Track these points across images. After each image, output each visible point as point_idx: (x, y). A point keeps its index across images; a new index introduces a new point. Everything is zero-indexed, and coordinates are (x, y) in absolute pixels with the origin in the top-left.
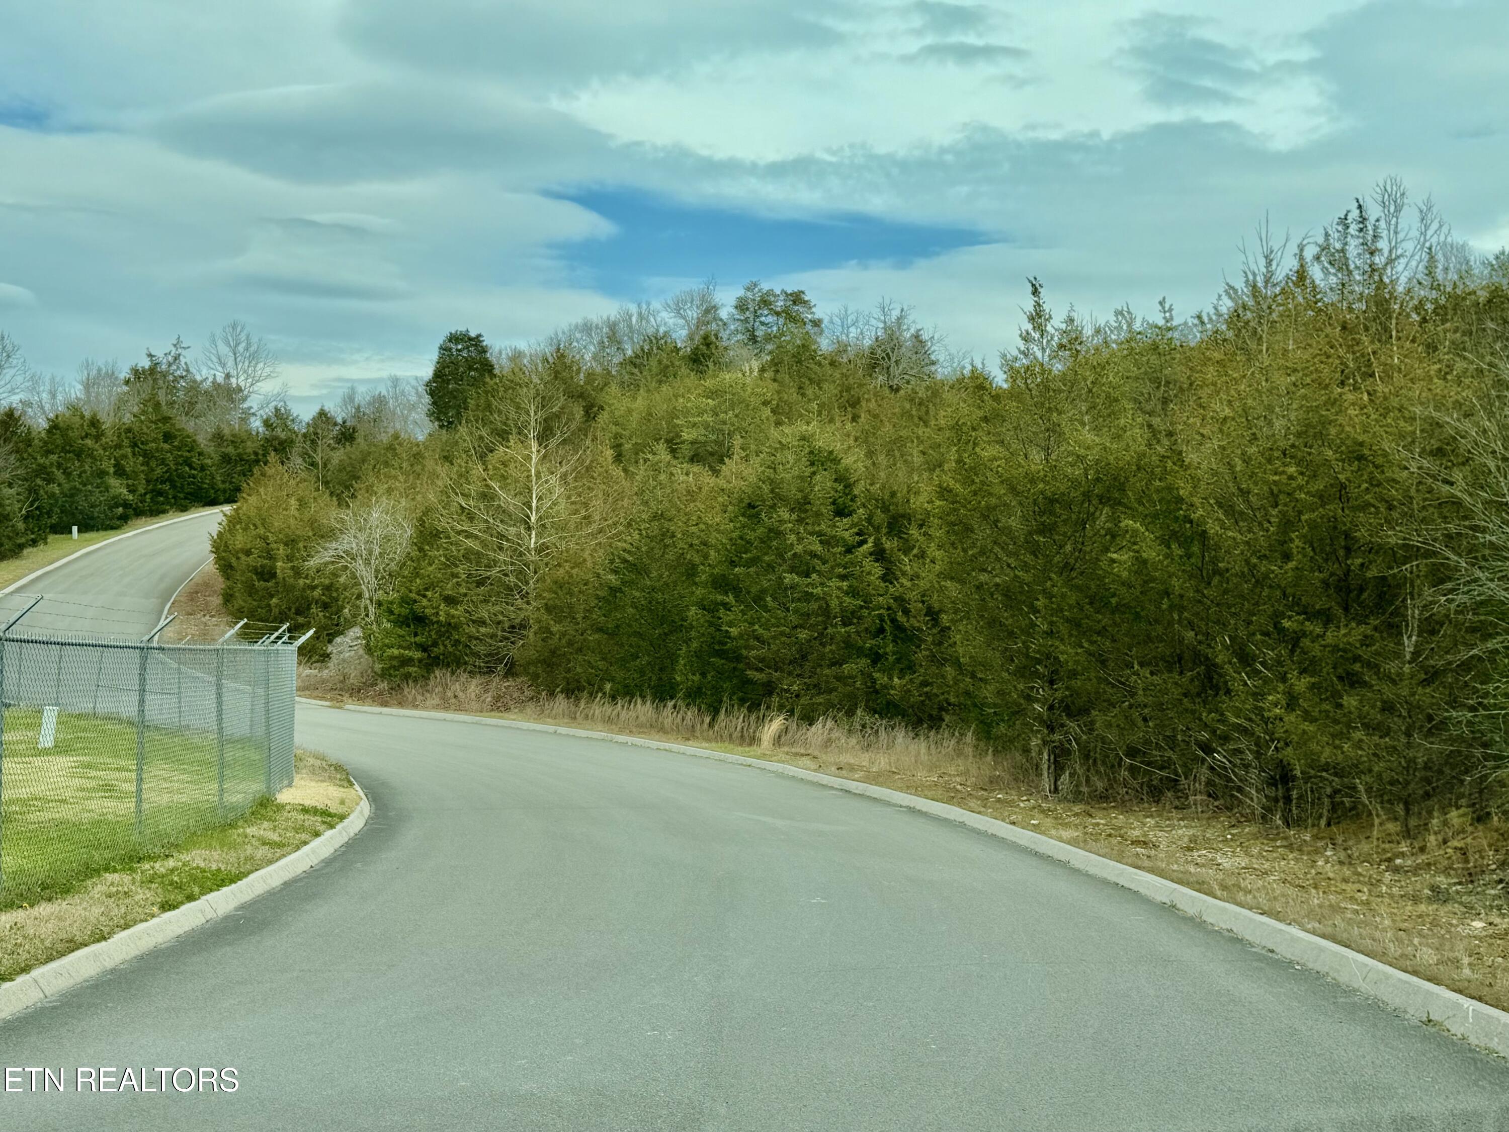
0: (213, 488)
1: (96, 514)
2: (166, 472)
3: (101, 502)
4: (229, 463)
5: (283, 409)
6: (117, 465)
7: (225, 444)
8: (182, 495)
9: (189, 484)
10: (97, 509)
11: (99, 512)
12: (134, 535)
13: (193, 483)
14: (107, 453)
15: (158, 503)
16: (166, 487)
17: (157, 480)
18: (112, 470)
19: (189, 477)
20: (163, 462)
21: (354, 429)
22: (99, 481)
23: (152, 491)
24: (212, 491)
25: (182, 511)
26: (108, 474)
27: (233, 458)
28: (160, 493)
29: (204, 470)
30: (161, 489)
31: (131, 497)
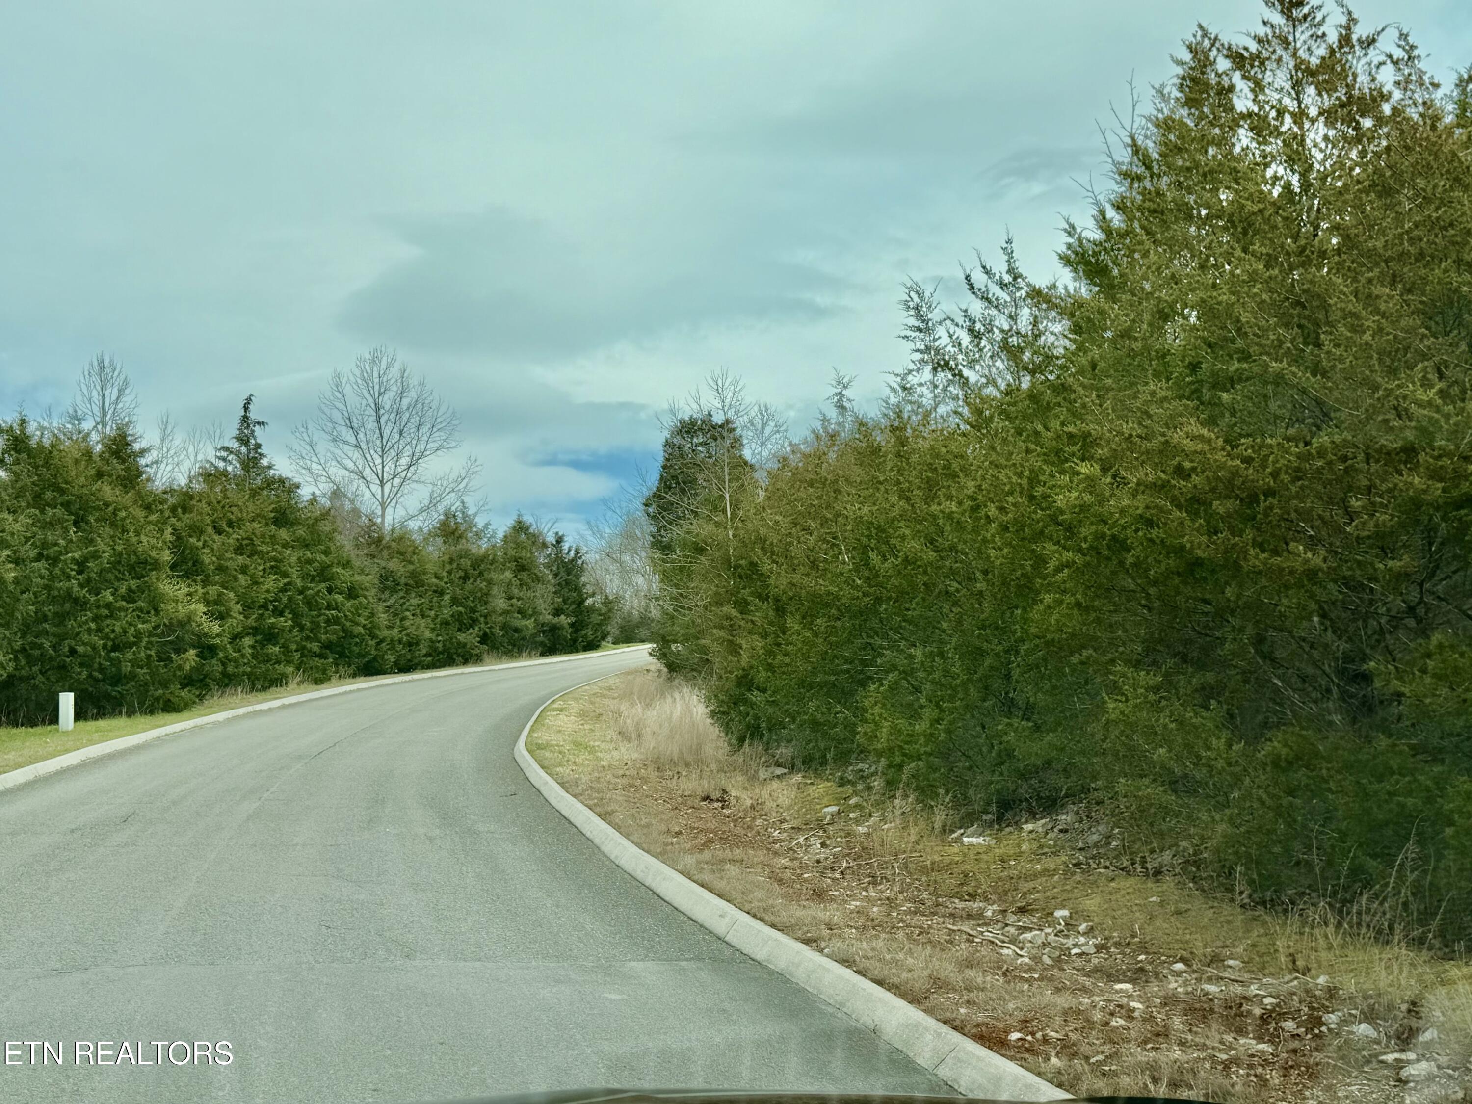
0: (373, 636)
1: (126, 668)
2: (284, 590)
3: (138, 635)
4: (394, 591)
5: (460, 515)
6: (178, 544)
7: (385, 553)
8: (315, 647)
9: (328, 621)
10: (130, 656)
11: (135, 663)
12: (228, 721)
13: (336, 621)
14: (153, 517)
15: (267, 659)
16: (285, 622)
17: (264, 607)
18: (166, 556)
19: (329, 607)
20: (277, 569)
21: (577, 552)
22: (134, 584)
23: (255, 631)
24: (372, 643)
25: (318, 682)
26: (156, 565)
27: (403, 581)
28: (270, 636)
29: (356, 597)
30: (272, 626)
31: (216, 628)
